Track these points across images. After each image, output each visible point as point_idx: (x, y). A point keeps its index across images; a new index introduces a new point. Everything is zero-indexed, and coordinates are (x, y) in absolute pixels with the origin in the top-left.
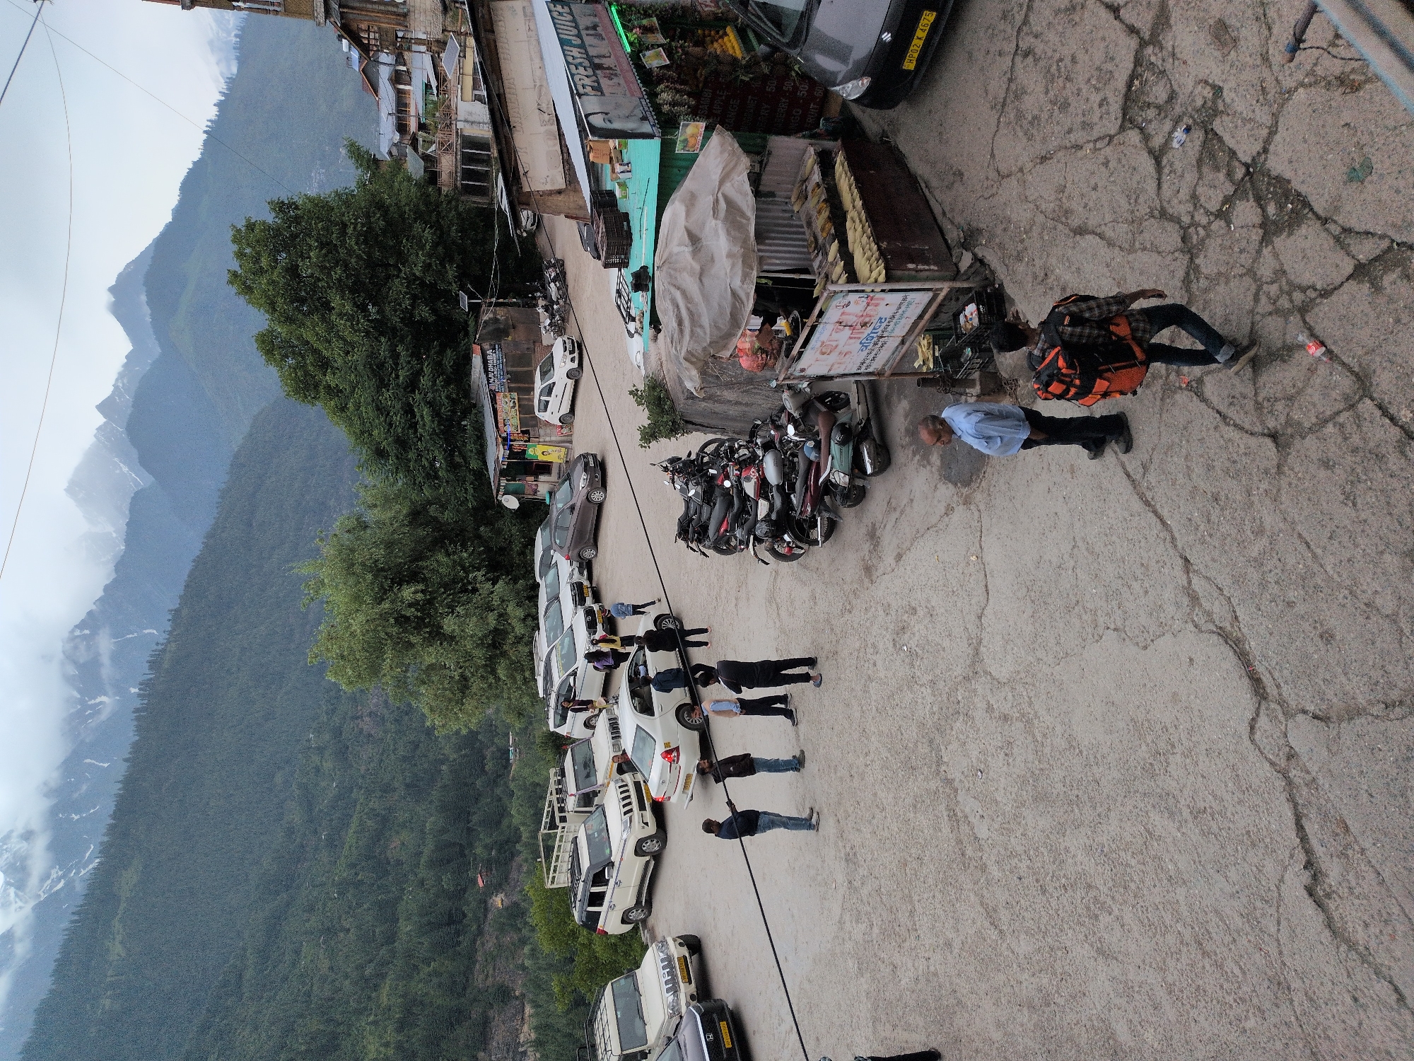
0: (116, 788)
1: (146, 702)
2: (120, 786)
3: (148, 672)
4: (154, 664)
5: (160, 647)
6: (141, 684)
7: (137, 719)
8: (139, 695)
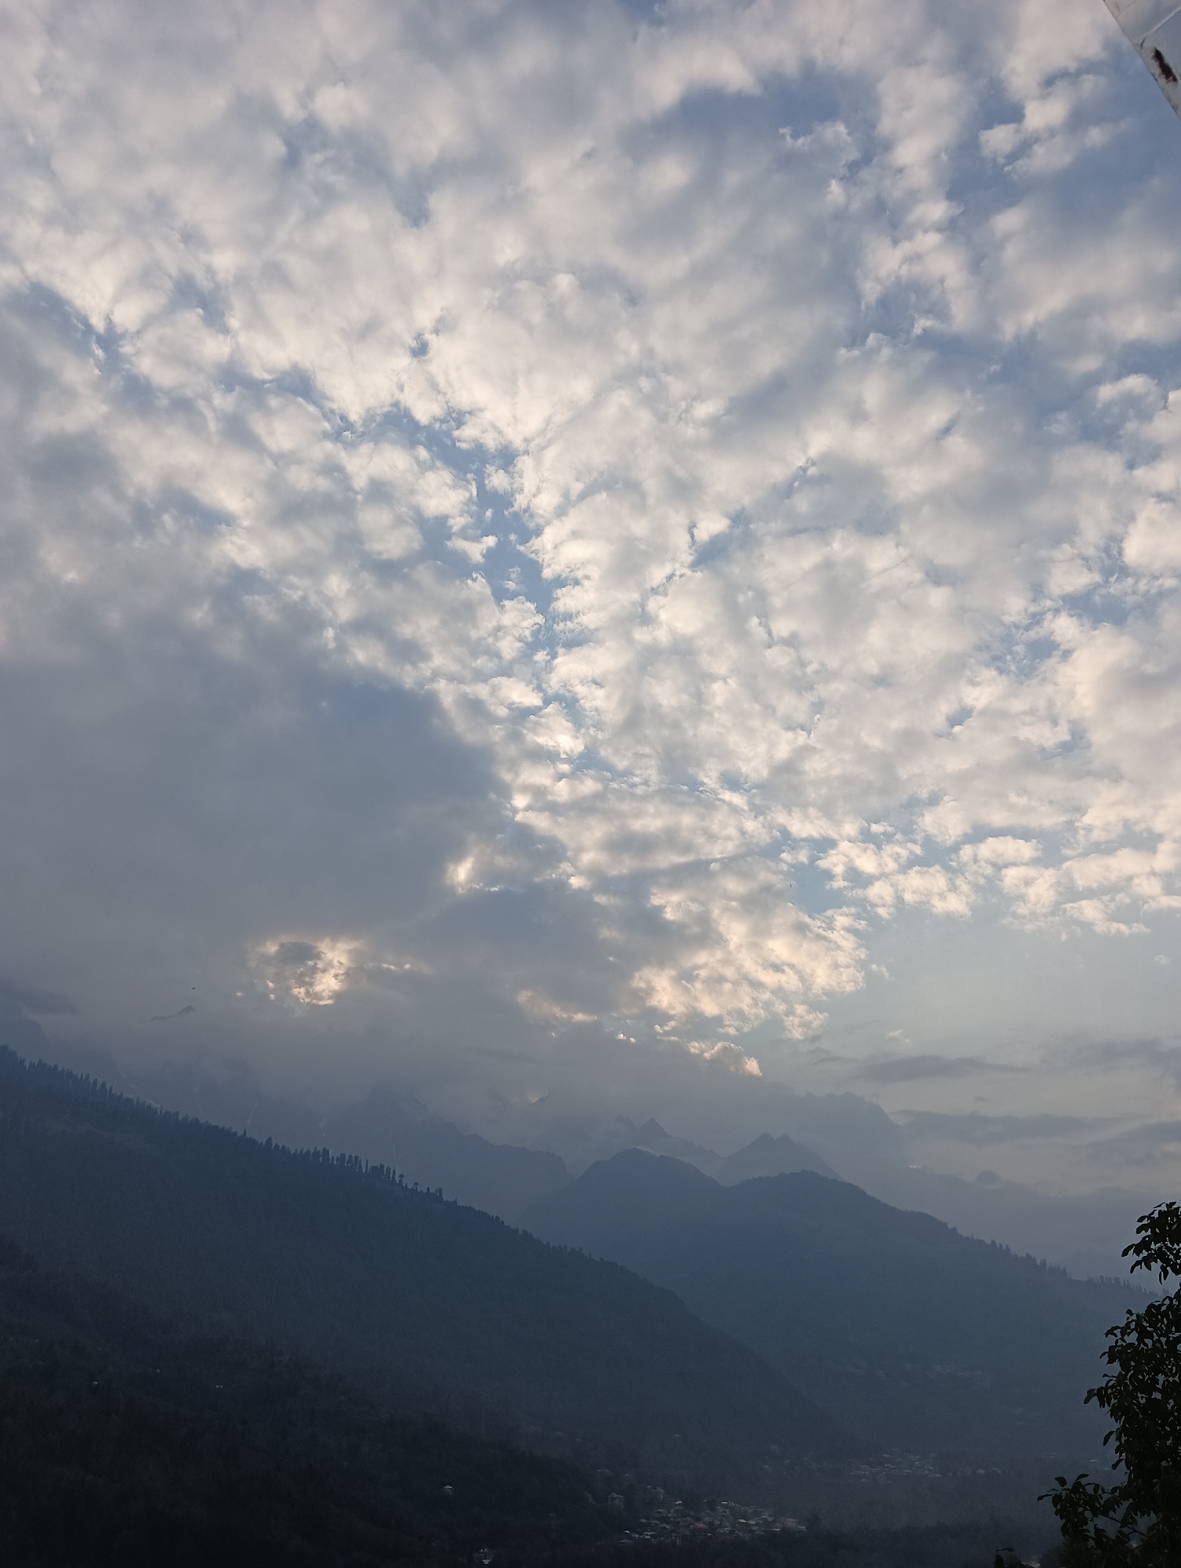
0: (238, 1129)
1: (335, 1163)
2: (240, 1133)
3: (370, 1165)
4: (378, 1170)
5: (397, 1179)
6: (356, 1157)
7: (316, 1153)
8: (343, 1156)
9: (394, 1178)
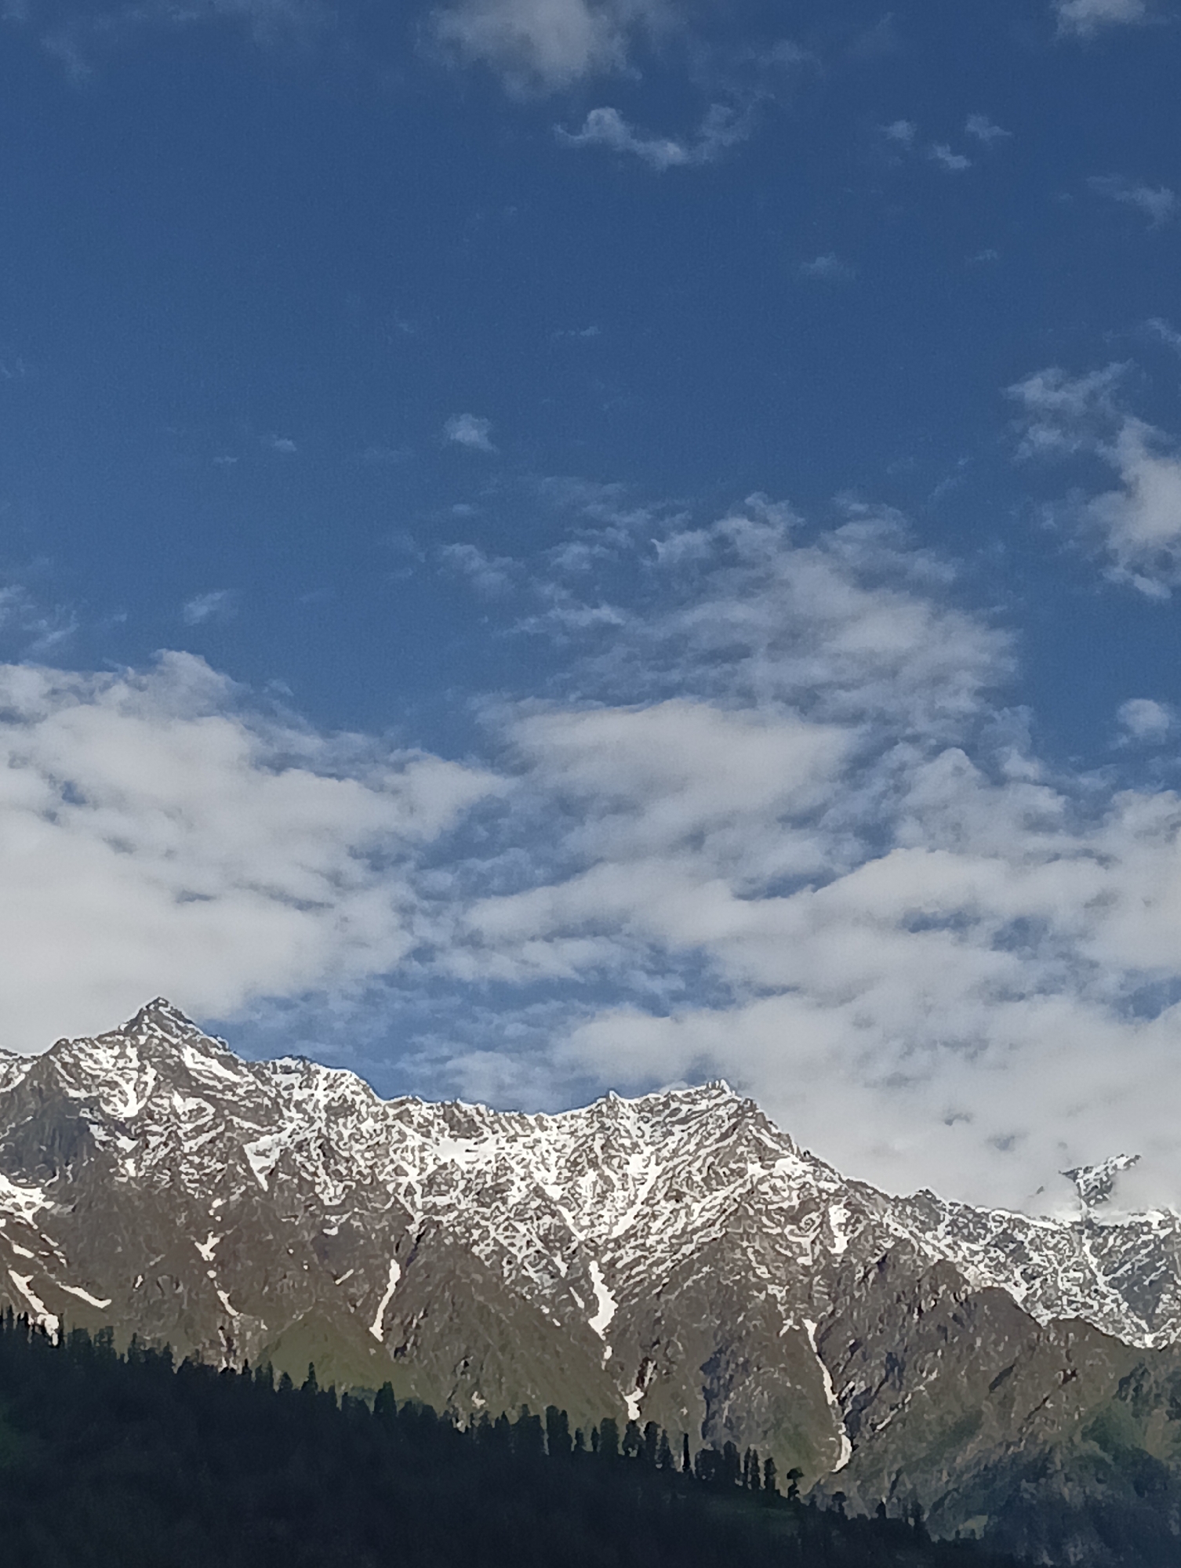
0: (289, 1367)
2: (298, 1383)
3: (696, 1450)
4: (722, 1469)
6: (653, 1428)
9: (770, 1482)
